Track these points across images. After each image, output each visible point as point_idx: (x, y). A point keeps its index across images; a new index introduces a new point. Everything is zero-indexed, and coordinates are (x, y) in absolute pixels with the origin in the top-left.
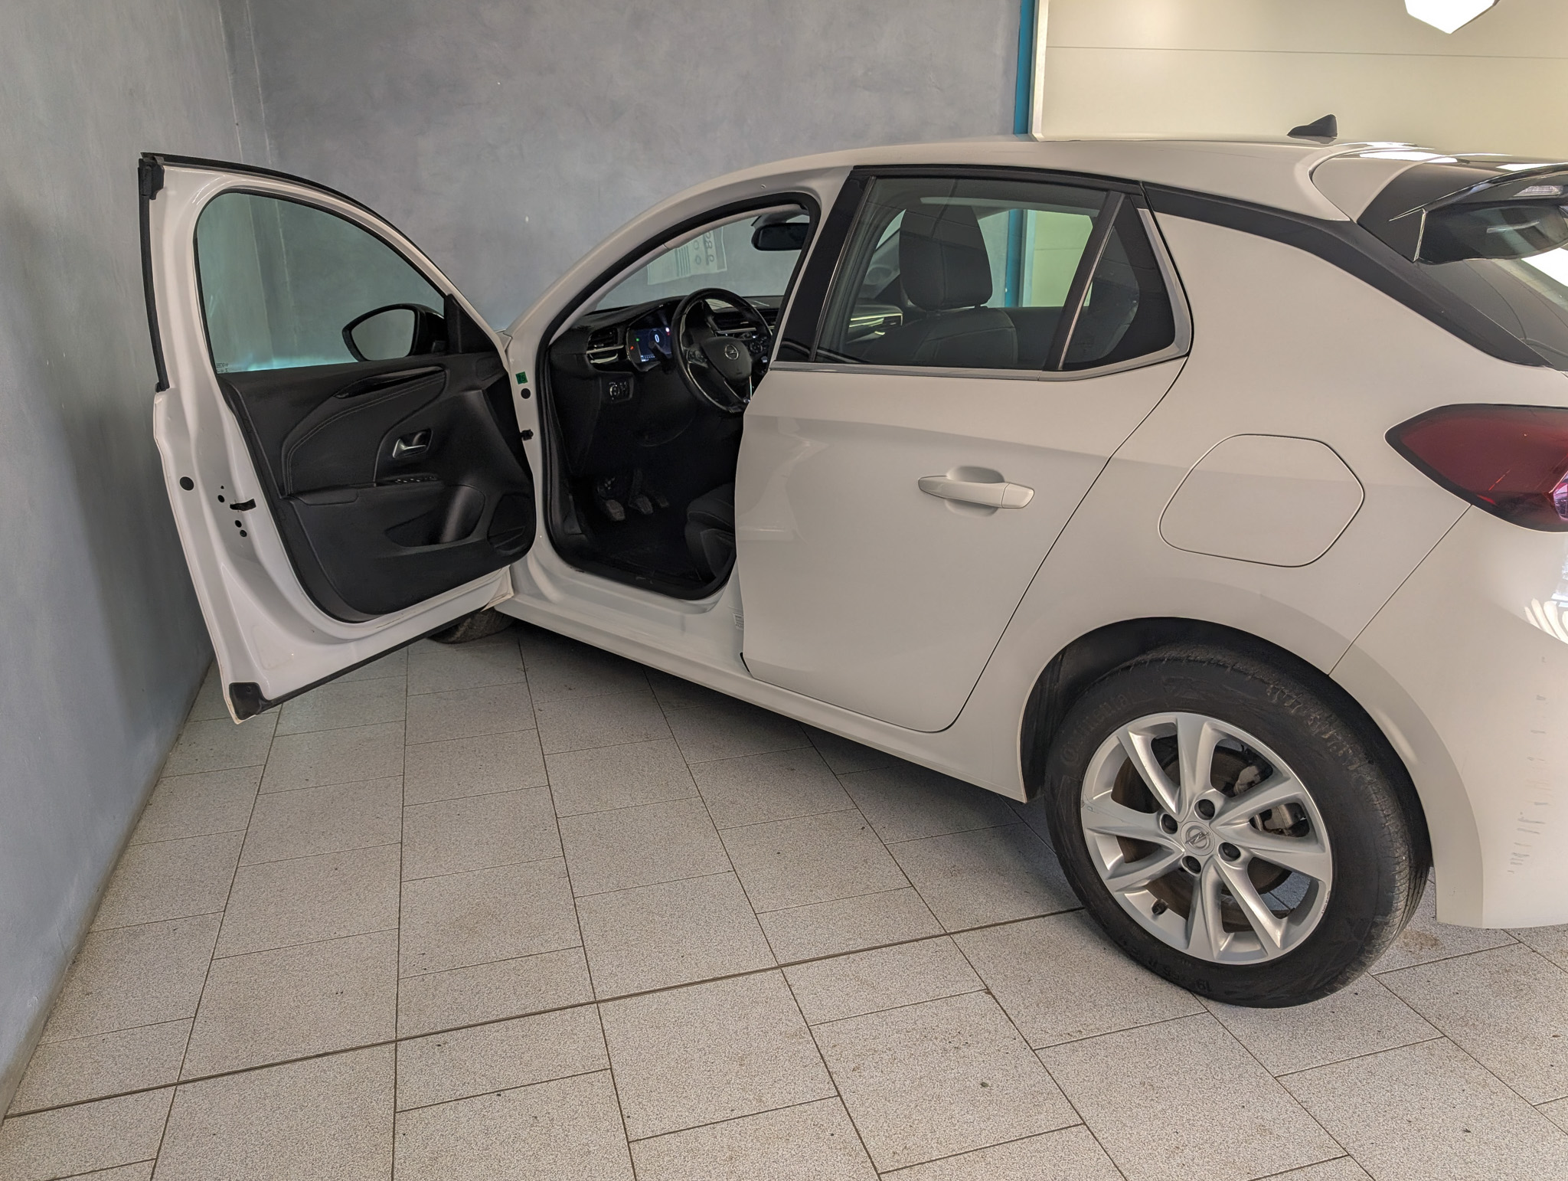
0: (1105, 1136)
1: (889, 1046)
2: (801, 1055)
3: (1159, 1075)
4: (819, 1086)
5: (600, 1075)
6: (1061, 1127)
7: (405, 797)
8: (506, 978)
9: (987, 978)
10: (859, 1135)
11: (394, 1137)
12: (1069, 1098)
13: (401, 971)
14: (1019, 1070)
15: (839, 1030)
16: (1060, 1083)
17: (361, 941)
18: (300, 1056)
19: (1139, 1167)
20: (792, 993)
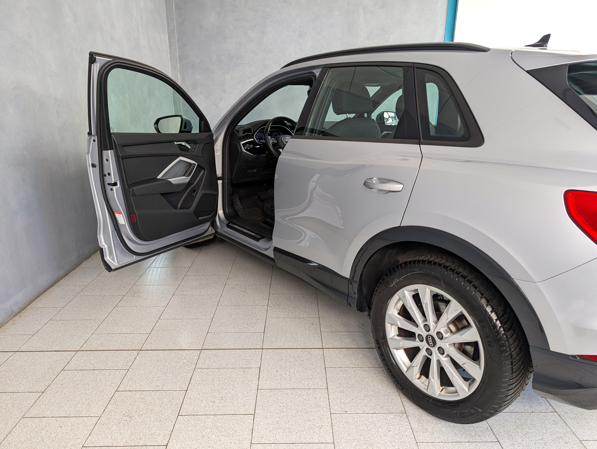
0: (258, 419)
1: (214, 379)
2: (186, 377)
3: (292, 405)
4: (183, 386)
5: (124, 371)
6: (246, 414)
8: (121, 339)
9: (262, 365)
10: (182, 403)
11: (56, 377)
12: (256, 406)
13: (95, 332)
14: (248, 394)
15: (203, 372)
16: (257, 401)
18: (51, 350)
19: (260, 431)
20: (198, 358)
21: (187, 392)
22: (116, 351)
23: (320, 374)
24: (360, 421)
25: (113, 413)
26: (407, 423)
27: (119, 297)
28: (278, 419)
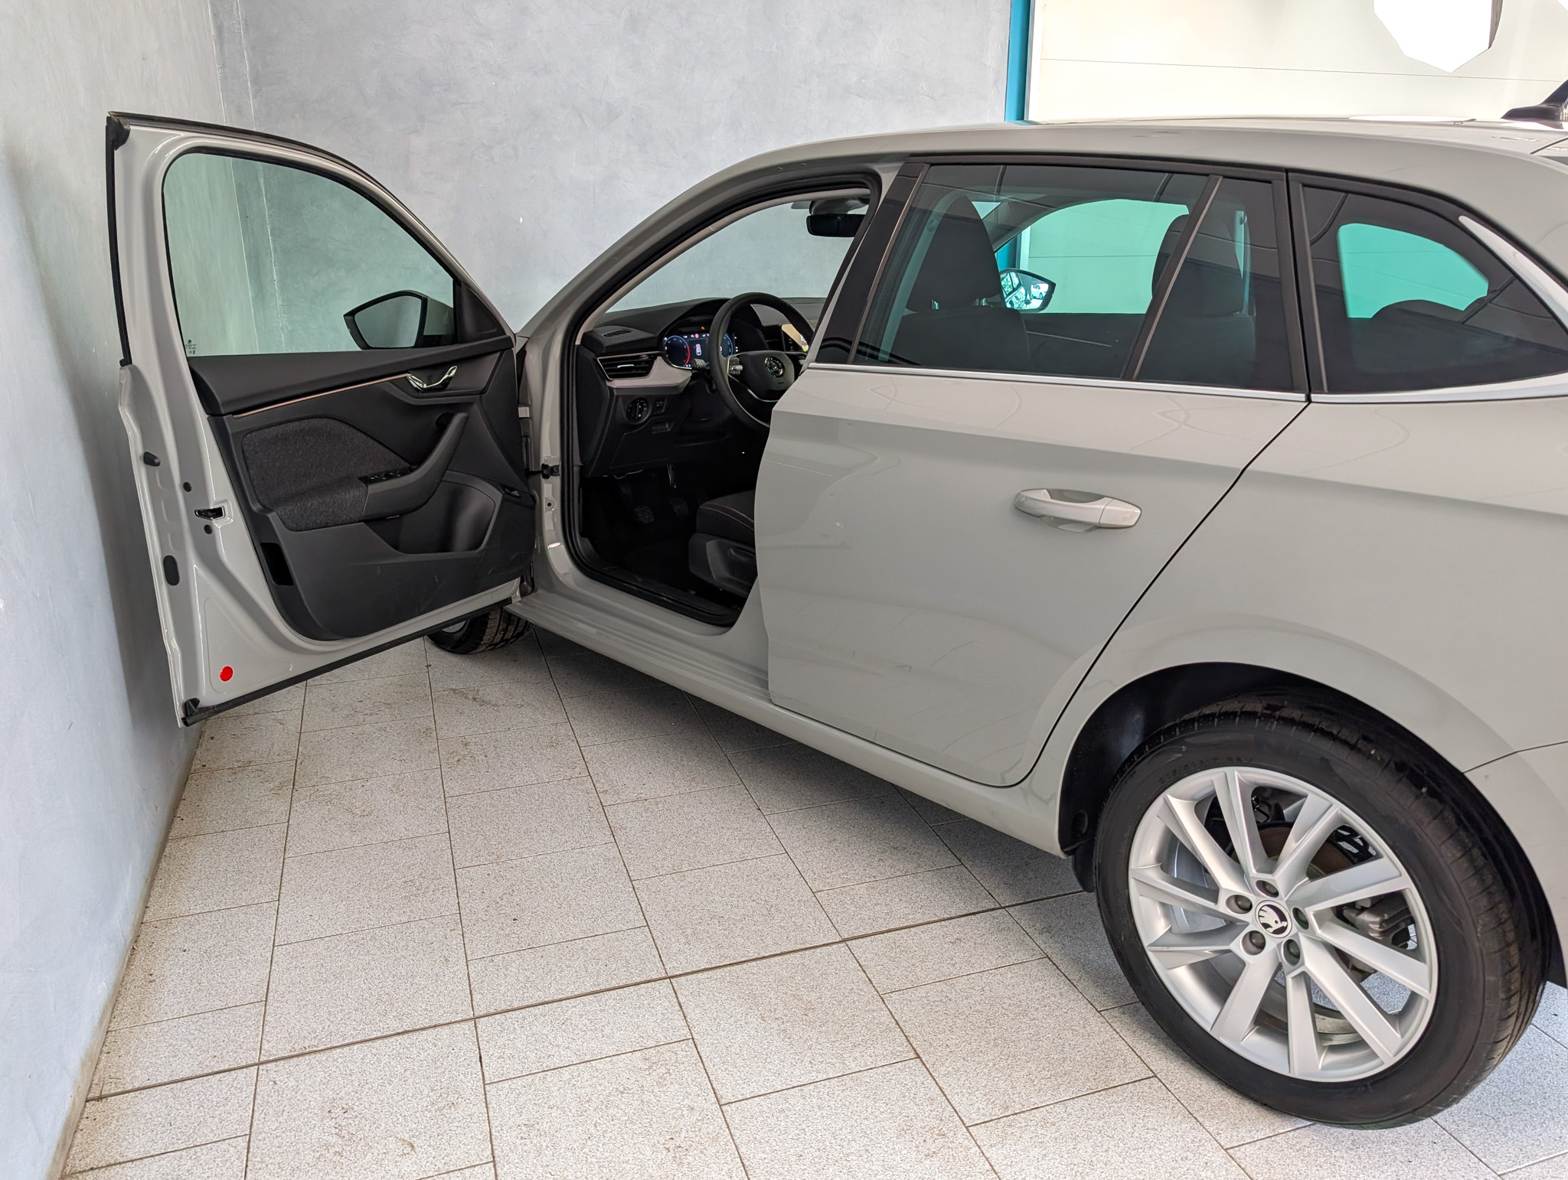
0: (1177, 1086)
2: (876, 1021)
5: (683, 1045)
7: (446, 789)
15: (911, 998)
17: (423, 926)
20: (860, 965)
21: (925, 1063)
22: (597, 995)
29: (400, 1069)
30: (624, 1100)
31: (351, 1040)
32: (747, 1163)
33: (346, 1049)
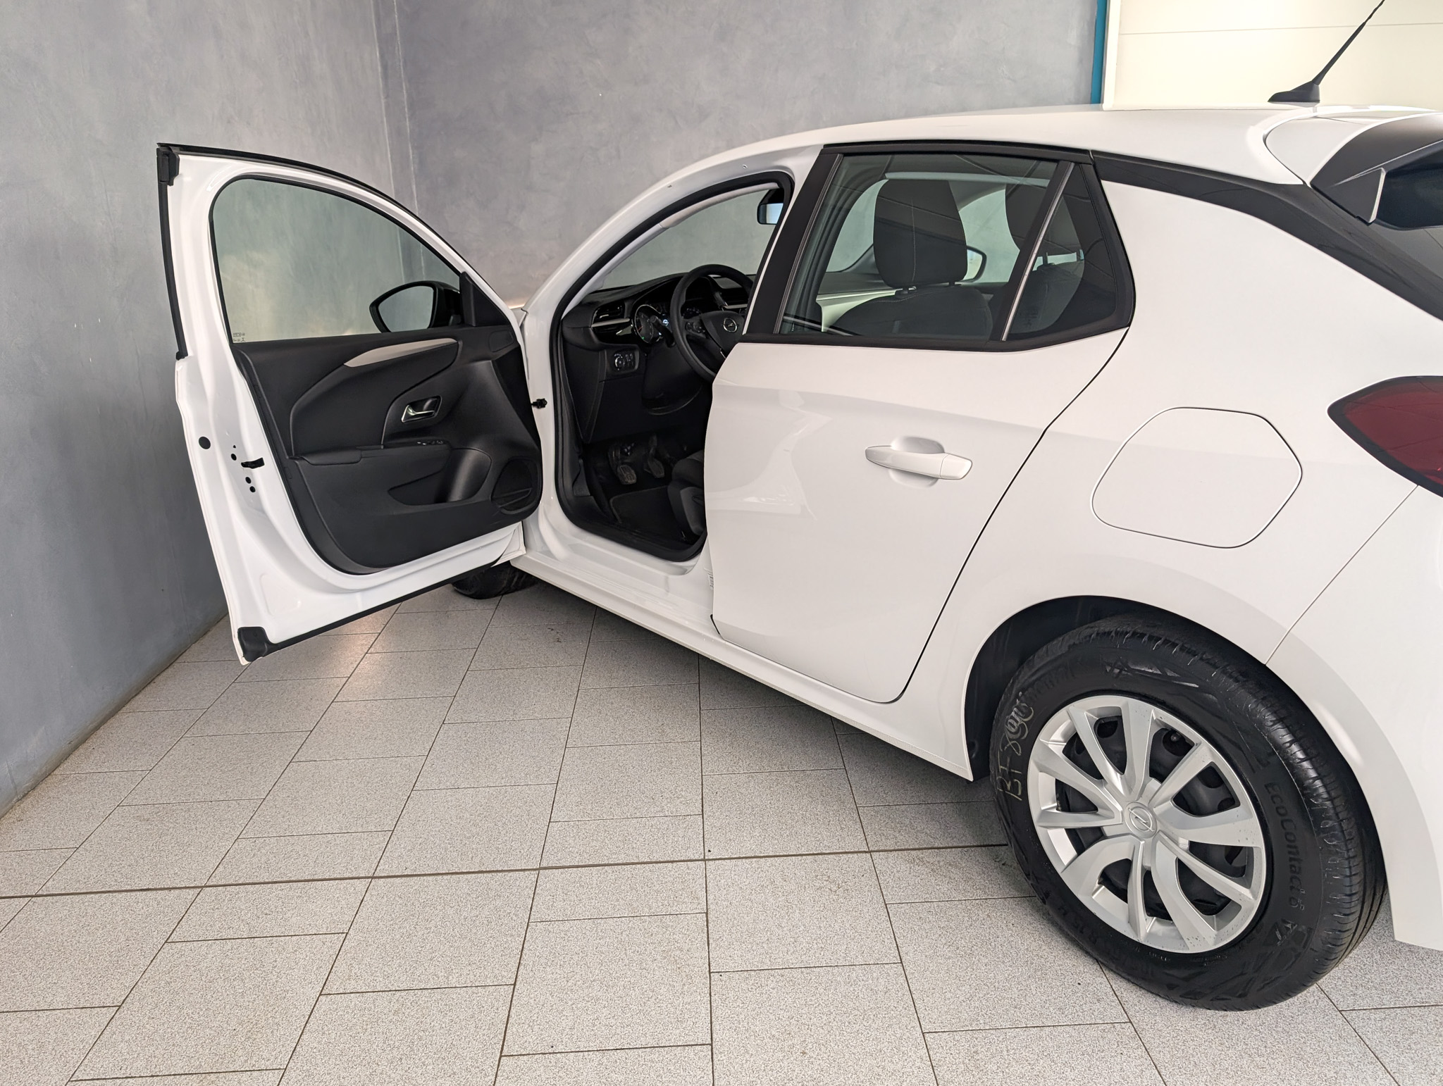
1: (585, 949)
2: (506, 946)
4: (503, 973)
5: (336, 937)
6: (688, 1043)
8: (318, 848)
9: (712, 904)
10: (508, 1020)
11: (152, 961)
12: (713, 1019)
13: (244, 832)
15: (552, 930)
16: (713, 1004)
17: (230, 805)
18: (129, 888)
20: (534, 894)
21: (516, 990)
22: (306, 883)
23: (876, 924)
24: (1007, 1051)
25: (319, 1057)
26: (1141, 1051)
27: (299, 734)
28: (780, 1055)
29: (119, 919)
30: (253, 975)
31: (107, 889)
32: (298, 1049)
33: (99, 895)
